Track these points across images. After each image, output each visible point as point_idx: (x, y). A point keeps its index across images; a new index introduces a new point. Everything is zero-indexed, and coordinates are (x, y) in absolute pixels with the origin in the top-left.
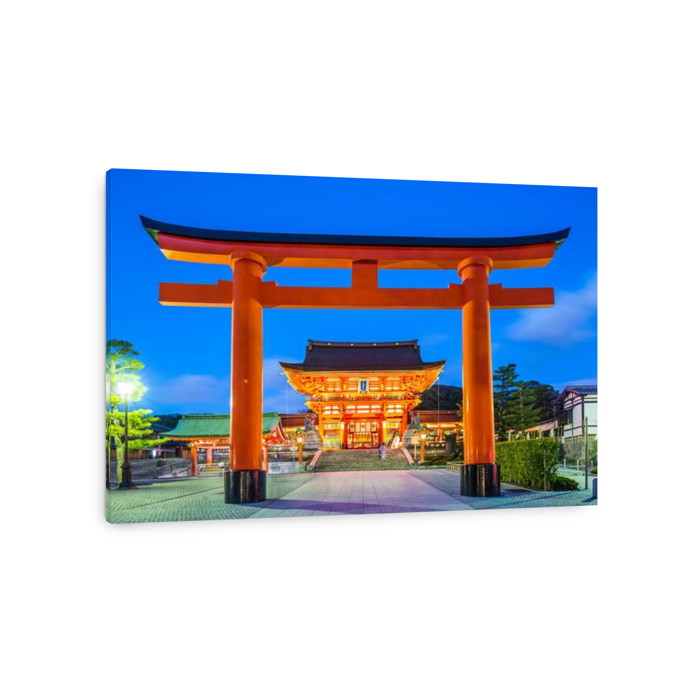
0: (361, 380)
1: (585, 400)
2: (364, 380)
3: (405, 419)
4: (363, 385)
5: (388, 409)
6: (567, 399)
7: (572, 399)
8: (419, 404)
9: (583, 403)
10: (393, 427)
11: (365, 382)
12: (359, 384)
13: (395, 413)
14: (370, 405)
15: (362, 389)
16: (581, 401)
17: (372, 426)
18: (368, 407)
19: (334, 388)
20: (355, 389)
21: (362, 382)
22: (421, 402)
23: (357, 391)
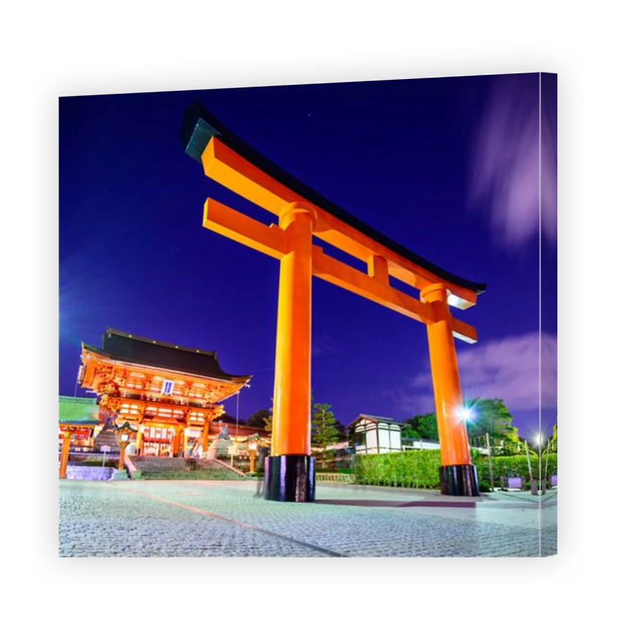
0: (167, 381)
1: (379, 427)
2: (169, 381)
3: (206, 429)
4: (168, 387)
5: (191, 416)
6: (358, 425)
7: (365, 425)
8: (223, 415)
9: (377, 429)
10: (193, 436)
11: (170, 384)
12: (164, 385)
13: (197, 421)
14: (173, 409)
15: (165, 391)
16: (375, 427)
17: (169, 433)
18: (170, 411)
19: (135, 384)
20: (158, 389)
21: (167, 383)
22: (224, 412)
23: (160, 392)
